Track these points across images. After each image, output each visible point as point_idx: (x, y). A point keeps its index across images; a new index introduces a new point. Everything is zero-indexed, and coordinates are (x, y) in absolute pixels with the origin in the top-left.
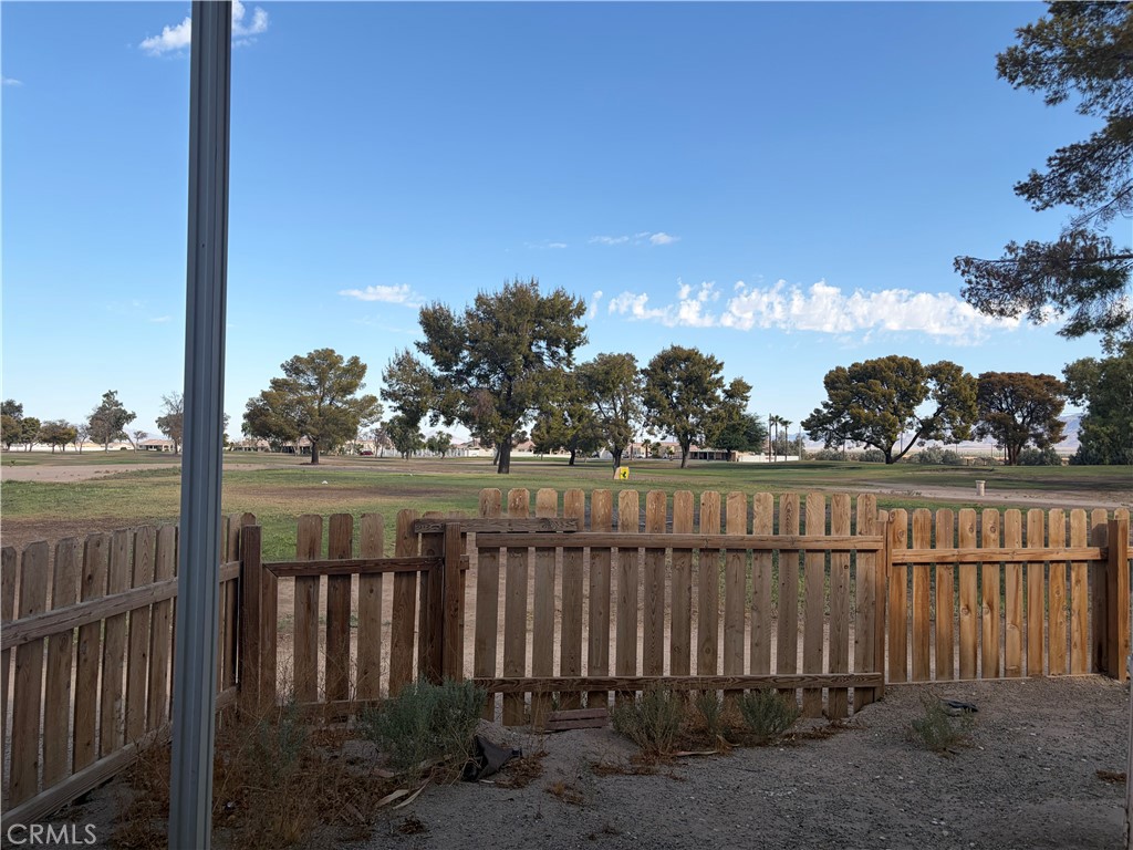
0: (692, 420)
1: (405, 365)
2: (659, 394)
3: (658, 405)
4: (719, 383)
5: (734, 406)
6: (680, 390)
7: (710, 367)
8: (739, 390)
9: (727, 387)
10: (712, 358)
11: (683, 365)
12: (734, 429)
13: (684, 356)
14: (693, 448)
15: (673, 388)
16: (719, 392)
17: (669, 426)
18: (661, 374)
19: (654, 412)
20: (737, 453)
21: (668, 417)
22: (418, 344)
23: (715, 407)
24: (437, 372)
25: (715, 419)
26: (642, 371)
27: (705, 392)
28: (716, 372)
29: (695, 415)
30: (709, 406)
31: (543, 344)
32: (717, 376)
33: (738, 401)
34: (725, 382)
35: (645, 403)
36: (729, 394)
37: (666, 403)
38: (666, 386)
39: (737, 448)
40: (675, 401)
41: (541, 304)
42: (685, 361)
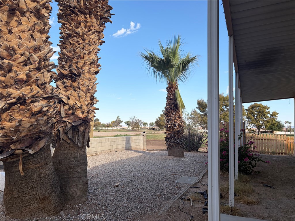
0: (261, 122)
1: (194, 112)
2: (251, 116)
3: (251, 119)
4: (268, 112)
5: (273, 119)
6: (257, 114)
7: (266, 108)
8: (275, 114)
9: (271, 114)
10: (266, 106)
11: (258, 108)
12: (274, 125)
13: (258, 106)
14: (261, 130)
15: (255, 114)
16: (269, 115)
17: (254, 124)
18: (251, 110)
19: (250, 120)
20: (275, 131)
21: (254, 121)
22: (197, 108)
23: (267, 119)
24: (201, 113)
25: (267, 122)
26: (246, 110)
27: (264, 115)
28: (268, 110)
29: (262, 121)
30: (266, 118)
31: (225, 107)
32: (268, 111)
33: (274, 117)
34: (270, 112)
35: (247, 118)
36: (272, 116)
37: (253, 118)
38: (253, 113)
39: (275, 130)
40: (256, 117)
41: (224, 98)
42: (258, 107)
